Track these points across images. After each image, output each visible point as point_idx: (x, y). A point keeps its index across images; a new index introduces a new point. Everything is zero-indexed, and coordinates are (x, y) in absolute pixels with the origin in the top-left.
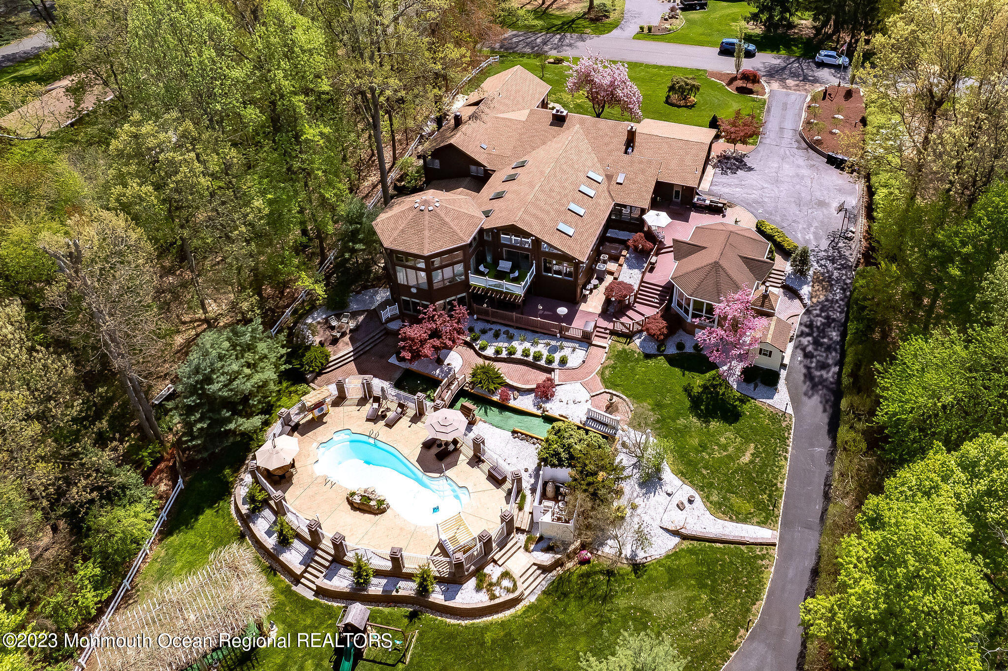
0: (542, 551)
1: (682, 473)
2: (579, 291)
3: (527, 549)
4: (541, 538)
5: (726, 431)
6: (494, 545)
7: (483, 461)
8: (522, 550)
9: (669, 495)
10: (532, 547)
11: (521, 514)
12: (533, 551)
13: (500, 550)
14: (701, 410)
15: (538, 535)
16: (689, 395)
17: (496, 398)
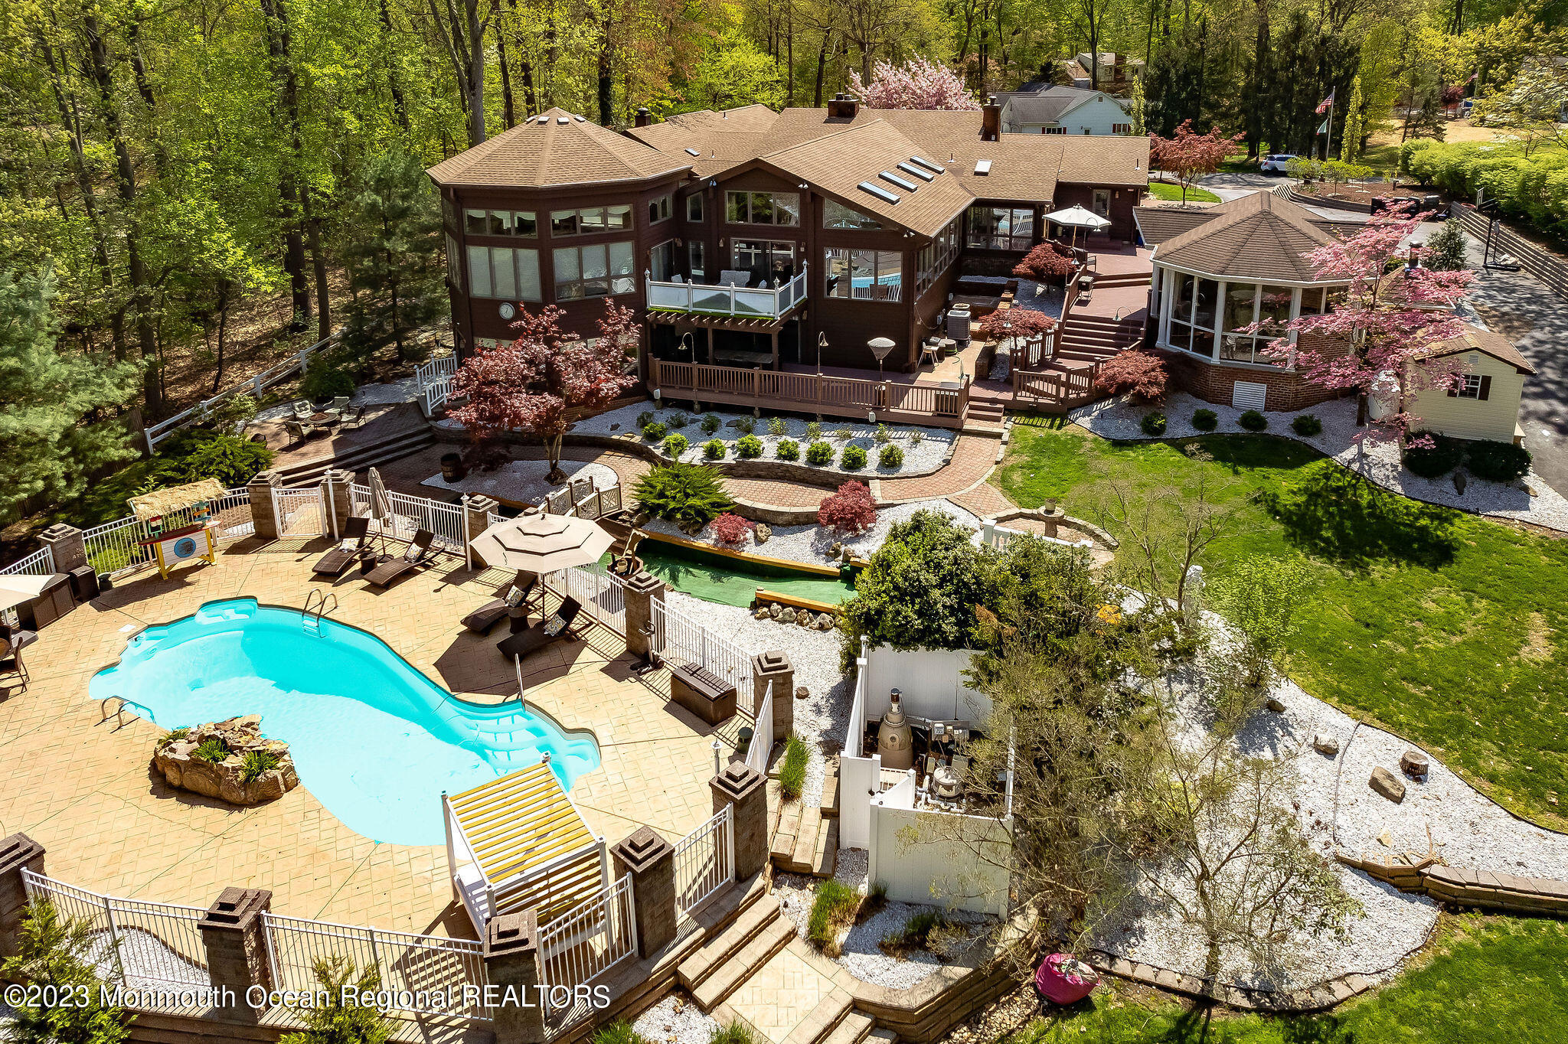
0: (885, 949)
1: (1337, 692)
2: (914, 346)
3: (819, 944)
4: (877, 901)
5: (1430, 586)
6: (682, 916)
7: (658, 665)
8: (798, 946)
9: (1329, 752)
10: (842, 936)
11: (791, 811)
12: (845, 950)
13: (707, 940)
14: (1327, 540)
15: (864, 889)
16: (1273, 511)
17: (706, 542)
